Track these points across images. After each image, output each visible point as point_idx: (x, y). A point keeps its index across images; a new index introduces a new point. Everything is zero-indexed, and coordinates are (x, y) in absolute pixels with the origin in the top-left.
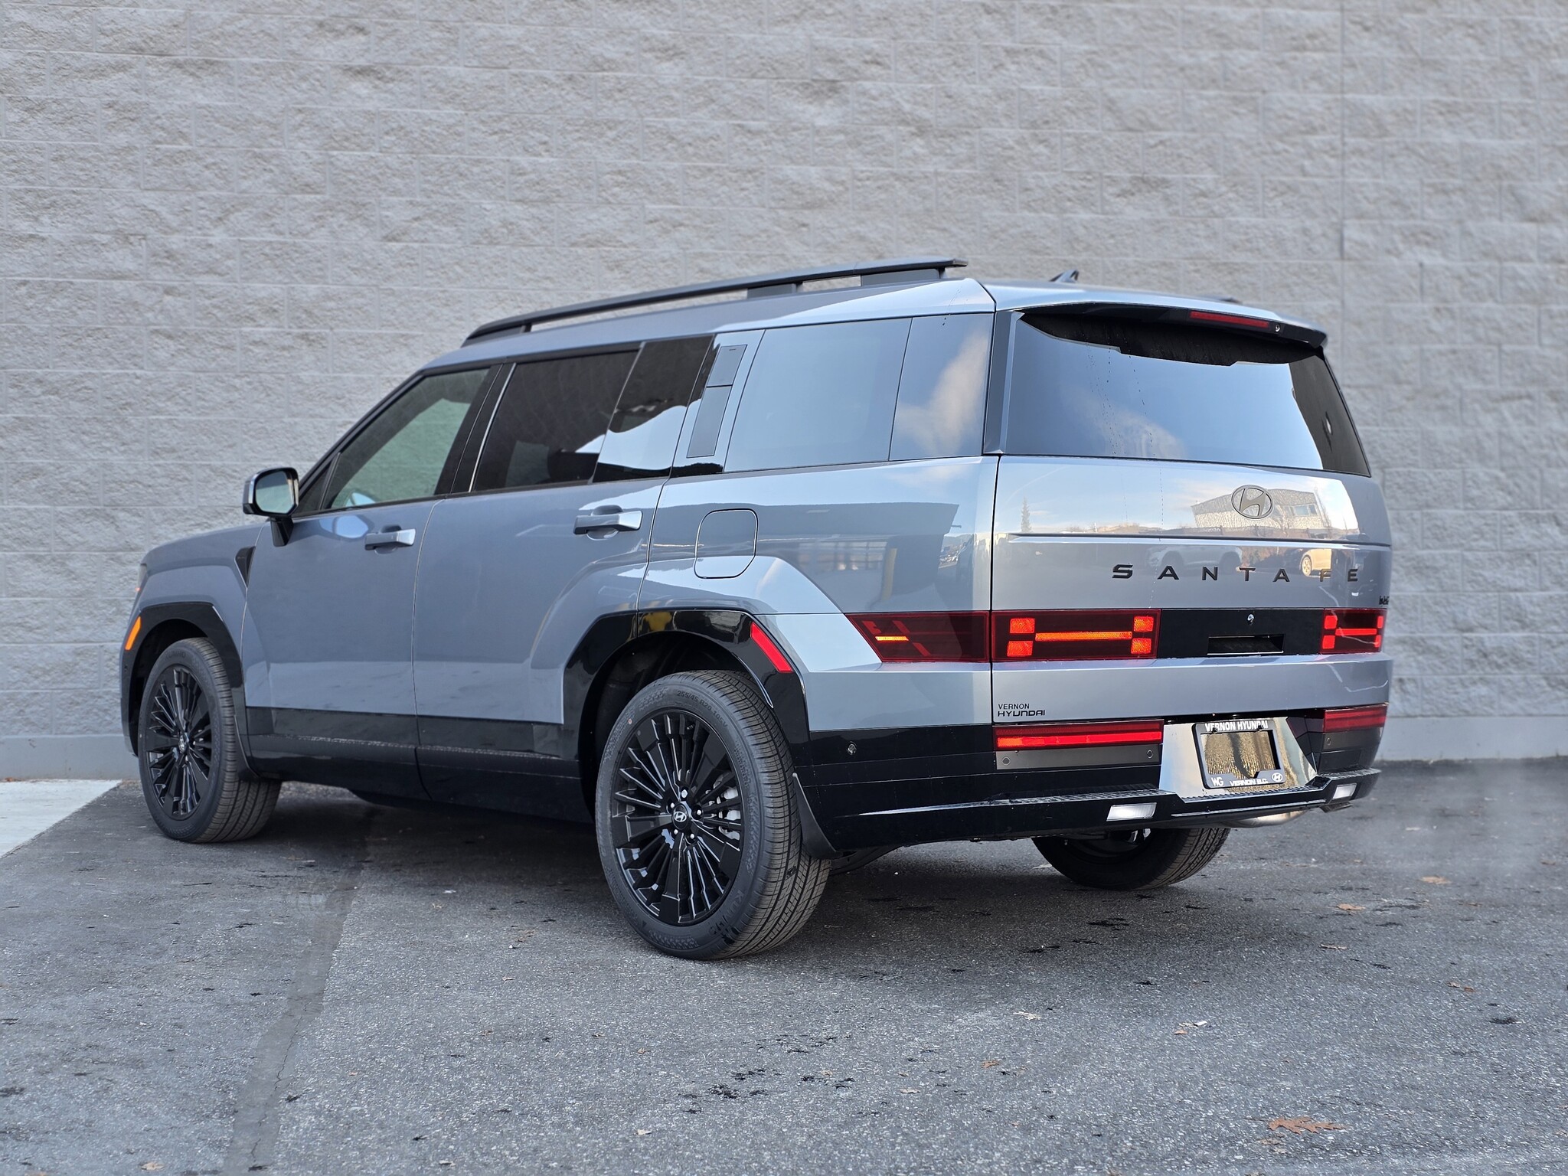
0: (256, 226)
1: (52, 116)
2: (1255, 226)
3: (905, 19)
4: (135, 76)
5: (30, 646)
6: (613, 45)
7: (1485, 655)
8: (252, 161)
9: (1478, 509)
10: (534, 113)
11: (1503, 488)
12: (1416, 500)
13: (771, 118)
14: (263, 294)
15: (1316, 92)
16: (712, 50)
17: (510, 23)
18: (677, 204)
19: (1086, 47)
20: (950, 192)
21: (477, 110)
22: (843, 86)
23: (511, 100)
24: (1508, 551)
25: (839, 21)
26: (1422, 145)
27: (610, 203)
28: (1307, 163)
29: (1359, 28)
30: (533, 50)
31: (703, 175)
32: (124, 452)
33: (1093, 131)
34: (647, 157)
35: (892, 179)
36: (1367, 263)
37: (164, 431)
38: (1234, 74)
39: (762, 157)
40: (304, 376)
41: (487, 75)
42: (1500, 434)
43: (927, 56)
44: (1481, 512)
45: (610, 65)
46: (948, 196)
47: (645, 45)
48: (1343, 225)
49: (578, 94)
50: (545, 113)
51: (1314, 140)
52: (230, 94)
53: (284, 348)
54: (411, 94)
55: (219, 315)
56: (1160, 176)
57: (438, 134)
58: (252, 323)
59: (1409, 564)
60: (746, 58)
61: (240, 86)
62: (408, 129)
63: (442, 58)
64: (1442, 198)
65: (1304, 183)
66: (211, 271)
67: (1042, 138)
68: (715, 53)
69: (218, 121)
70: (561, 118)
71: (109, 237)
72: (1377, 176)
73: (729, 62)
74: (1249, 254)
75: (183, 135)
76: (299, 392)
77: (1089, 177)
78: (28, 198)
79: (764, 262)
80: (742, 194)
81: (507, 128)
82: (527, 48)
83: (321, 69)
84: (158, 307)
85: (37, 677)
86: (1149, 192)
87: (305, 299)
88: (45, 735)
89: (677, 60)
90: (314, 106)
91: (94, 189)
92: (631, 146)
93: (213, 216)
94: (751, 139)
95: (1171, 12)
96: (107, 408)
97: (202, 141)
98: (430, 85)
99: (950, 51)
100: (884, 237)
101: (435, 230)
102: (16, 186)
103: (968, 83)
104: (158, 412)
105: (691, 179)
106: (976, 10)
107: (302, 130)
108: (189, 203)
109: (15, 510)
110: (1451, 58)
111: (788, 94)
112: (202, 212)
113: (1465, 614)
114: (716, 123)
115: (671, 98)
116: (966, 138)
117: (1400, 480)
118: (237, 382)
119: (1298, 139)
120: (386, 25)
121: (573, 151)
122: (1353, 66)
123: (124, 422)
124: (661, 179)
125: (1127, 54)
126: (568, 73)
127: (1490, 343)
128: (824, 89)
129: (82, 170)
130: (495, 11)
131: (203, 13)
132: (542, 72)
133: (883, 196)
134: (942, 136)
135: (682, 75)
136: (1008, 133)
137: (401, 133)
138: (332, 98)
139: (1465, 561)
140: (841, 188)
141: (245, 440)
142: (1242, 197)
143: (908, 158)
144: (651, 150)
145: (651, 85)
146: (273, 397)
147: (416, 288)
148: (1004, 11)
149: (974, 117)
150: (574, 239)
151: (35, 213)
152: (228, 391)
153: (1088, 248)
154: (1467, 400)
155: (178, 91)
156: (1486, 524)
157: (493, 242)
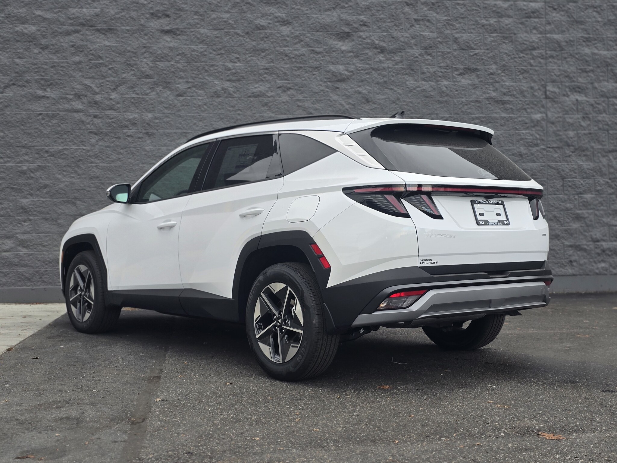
0: (128, 91)
1: (51, 51)
2: (512, 86)
3: (375, 8)
4: (82, 35)
5: (44, 252)
6: (264, 20)
7: (604, 251)
8: (127, 66)
9: (601, 194)
10: (233, 47)
11: (610, 186)
12: (576, 191)
13: (325, 47)
14: (131, 117)
15: (535, 34)
16: (301, 21)
17: (224, 12)
18: (289, 81)
19: (446, 18)
20: (394, 74)
21: (212, 46)
22: (352, 34)
23: (225, 42)
24: (613, 211)
25: (350, 10)
26: (577, 54)
27: (263, 81)
28: (532, 61)
29: (551, 9)
30: (233, 22)
31: (299, 69)
32: (79, 178)
33: (449, 50)
34: (277, 63)
35: (371, 70)
36: (556, 100)
37: (94, 170)
38: (503, 27)
39: (321, 62)
40: (147, 148)
41: (216, 33)
42: (609, 165)
43: (384, 22)
44: (602, 196)
45: (262, 28)
46: (393, 76)
47: (276, 20)
48: (546, 85)
49: (250, 39)
50: (238, 46)
51: (535, 53)
52: (119, 41)
53: (139, 138)
54: (187, 40)
55: (115, 125)
56: (475, 67)
57: (197, 55)
58: (127, 128)
59: (573, 216)
60: (315, 24)
61: (122, 38)
62: (186, 53)
63: (199, 26)
64: (585, 74)
65: (531, 69)
66: (111, 109)
67: (429, 53)
68: (303, 22)
69: (113, 51)
70: (244, 48)
71: (73, 96)
72: (559, 66)
73: (308, 26)
74: (510, 97)
75: (100, 57)
76: (145, 154)
77: (448, 68)
78: (42, 82)
79: (322, 102)
80: (313, 77)
81: (223, 52)
82: (230, 21)
83: (153, 31)
84: (91, 122)
85: (47, 264)
86: (471, 73)
87: (148, 119)
88: (50, 287)
89: (288, 25)
90: (150, 45)
91: (66, 78)
92: (271, 59)
93: (112, 88)
94: (317, 55)
95: (478, 4)
96: (73, 161)
97: (108, 59)
98: (194, 36)
99: (393, 20)
100: (369, 92)
101: (196, 92)
102: (37, 77)
103: (400, 32)
104: (92, 163)
105: (294, 71)
106: (403, 4)
107: (145, 54)
108: (102, 83)
109: (38, 201)
110: (587, 20)
111: (331, 38)
112: (108, 86)
113: (596, 235)
114: (304, 49)
115: (286, 40)
116: (400, 54)
117: (570, 184)
118: (122, 151)
119: (528, 52)
120: (177, 14)
121: (249, 61)
122: (549, 24)
123: (78, 167)
124: (282, 71)
125: (461, 20)
126: (246, 31)
127: (604, 130)
128: (345, 35)
129: (62, 71)
130: (218, 8)
131: (107, 10)
132: (236, 31)
133: (368, 76)
134: (390, 53)
135: (290, 31)
136: (416, 51)
137: (183, 55)
138: (157, 42)
139: (596, 215)
140: (352, 74)
141: (125, 173)
142: (507, 75)
143: (377, 62)
144: (278, 60)
145: (278, 35)
146: (135, 157)
147: (190, 114)
148: (414, 4)
149: (402, 45)
150: (249, 94)
151: (45, 87)
152: (118, 154)
153: (447, 95)
154: (595, 152)
155: (98, 40)
156: (604, 201)
157: (219, 96)
